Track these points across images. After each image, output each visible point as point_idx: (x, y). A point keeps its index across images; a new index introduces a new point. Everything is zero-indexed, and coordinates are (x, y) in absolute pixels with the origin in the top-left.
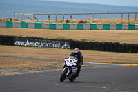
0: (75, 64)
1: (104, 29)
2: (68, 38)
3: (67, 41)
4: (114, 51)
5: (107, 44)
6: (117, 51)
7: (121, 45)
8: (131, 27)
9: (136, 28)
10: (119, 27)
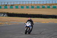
1: (21, 8)
2: (7, 12)
3: (6, 13)
5: (23, 14)
7: (28, 15)
8: (33, 7)
9: (34, 7)
10: (27, 7)
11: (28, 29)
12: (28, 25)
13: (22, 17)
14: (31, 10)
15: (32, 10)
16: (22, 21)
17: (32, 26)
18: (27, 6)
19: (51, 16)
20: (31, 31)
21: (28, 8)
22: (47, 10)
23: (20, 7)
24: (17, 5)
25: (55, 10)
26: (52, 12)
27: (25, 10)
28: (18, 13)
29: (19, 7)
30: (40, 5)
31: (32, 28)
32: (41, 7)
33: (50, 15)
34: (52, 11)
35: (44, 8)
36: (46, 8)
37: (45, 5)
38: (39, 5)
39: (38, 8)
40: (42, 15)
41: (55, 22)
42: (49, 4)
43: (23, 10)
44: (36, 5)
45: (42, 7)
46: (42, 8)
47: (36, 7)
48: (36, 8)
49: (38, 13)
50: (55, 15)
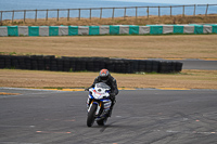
0: (107, 95)
1: (30, 35)
4: (46, 70)
5: (35, 58)
6: (51, 69)
7: (57, 60)
8: (73, 32)
9: (80, 32)
10: (54, 32)
11: (99, 107)
12: (97, 96)
13: (32, 69)
14: (67, 42)
15: (71, 42)
16: (34, 82)
17: (112, 98)
18: (51, 29)
19: (145, 63)
20: (108, 115)
21: (57, 35)
22: (129, 40)
23: (23, 29)
24: (15, 23)
25: (158, 39)
26: (147, 48)
27: (45, 41)
28: (18, 54)
29: (20, 32)
30: (102, 22)
31: (112, 104)
32: (104, 29)
33: (139, 61)
34: (149, 45)
35: (116, 34)
36: (125, 34)
37: (120, 22)
38: (96, 21)
39: (94, 33)
40: (107, 59)
41: (157, 88)
42: (136, 19)
43: (37, 44)
44: (85, 22)
45: (107, 32)
46: (111, 34)
47: (87, 32)
48: (85, 35)
49: (94, 52)
50: (157, 59)
